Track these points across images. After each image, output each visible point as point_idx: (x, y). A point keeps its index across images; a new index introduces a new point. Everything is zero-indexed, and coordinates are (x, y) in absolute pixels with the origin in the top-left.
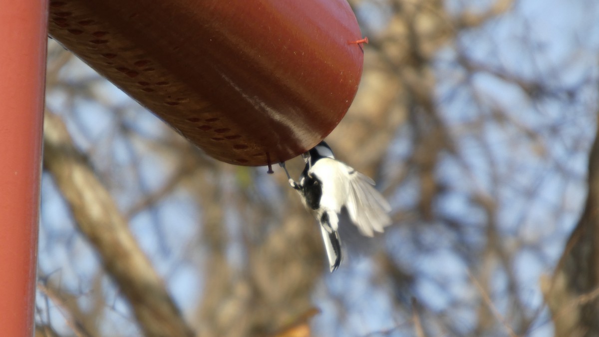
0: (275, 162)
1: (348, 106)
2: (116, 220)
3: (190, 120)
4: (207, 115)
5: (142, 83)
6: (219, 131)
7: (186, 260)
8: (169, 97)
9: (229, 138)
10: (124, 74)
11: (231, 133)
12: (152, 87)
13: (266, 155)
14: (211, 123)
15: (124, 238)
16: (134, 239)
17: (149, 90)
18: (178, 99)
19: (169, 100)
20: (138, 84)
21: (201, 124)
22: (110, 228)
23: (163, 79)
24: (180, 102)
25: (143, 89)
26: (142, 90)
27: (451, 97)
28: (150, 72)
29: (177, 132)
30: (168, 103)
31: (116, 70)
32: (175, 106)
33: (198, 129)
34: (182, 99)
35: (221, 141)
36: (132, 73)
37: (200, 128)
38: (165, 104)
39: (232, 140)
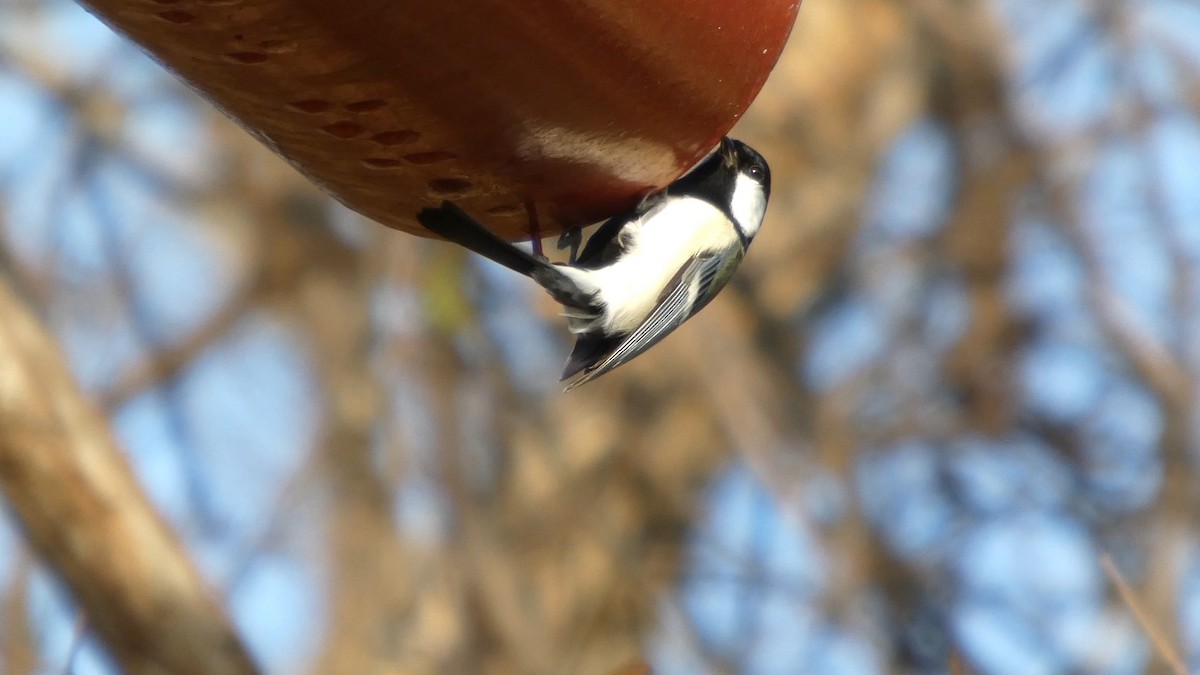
0: (550, 231)
1: (767, 65)
2: (69, 409)
3: (300, 105)
4: (352, 92)
6: (386, 138)
8: (239, 37)
9: (415, 158)
11: (422, 145)
12: (188, 6)
13: (524, 211)
14: (364, 113)
15: (92, 459)
16: (123, 463)
17: (179, 16)
18: (266, 44)
19: (238, 46)
21: (332, 117)
22: (55, 430)
24: (270, 51)
25: (162, 15)
26: (156, 18)
27: (1059, 64)
29: (263, 141)
30: (236, 55)
32: (257, 64)
33: (322, 132)
34: (279, 43)
35: (392, 168)
37: (328, 128)
38: (227, 59)
39: (426, 165)
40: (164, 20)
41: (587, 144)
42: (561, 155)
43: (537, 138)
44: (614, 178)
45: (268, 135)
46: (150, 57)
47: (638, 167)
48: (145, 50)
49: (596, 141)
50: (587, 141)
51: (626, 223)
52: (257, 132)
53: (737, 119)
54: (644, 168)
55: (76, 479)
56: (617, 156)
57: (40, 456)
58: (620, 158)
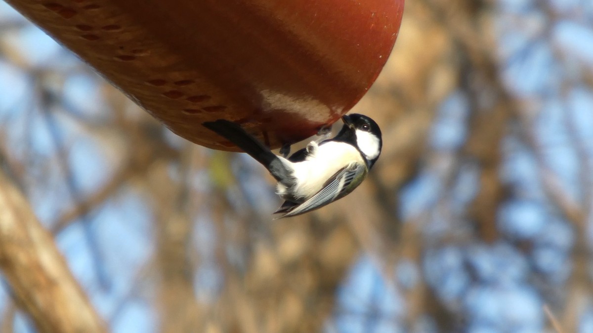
1: (382, 63)
2: (36, 234)
3: (152, 82)
4: (177, 76)
5: (80, 27)
6: (194, 99)
7: (134, 295)
8: (121, 48)
9: (208, 109)
10: (55, 14)
11: (212, 103)
12: (96, 32)
13: (262, 136)
14: (183, 86)
15: (47, 259)
16: (63, 260)
17: (93, 37)
18: (135, 51)
19: (121, 52)
20: (75, 29)
21: (168, 88)
22: (28, 243)
23: (112, 21)
24: (137, 55)
25: (84, 36)
26: (81, 38)
28: (93, 10)
29: (133, 99)
30: (122, 57)
31: (44, 8)
32: (130, 61)
33: (163, 95)
34: (141, 51)
35: (197, 114)
36: (68, 12)
37: (166, 94)
38: (116, 59)
39: (214, 113)
40: (85, 39)
41: (293, 103)
42: (280, 108)
43: (268, 99)
44: (306, 120)
45: (137, 97)
46: (78, 57)
47: (318, 114)
48: (75, 54)
49: (298, 101)
50: (293, 101)
51: (311, 141)
52: (131, 96)
53: (367, 91)
54: (321, 115)
55: (38, 267)
56: (308, 109)
57: (22, 257)
58: (309, 110)
